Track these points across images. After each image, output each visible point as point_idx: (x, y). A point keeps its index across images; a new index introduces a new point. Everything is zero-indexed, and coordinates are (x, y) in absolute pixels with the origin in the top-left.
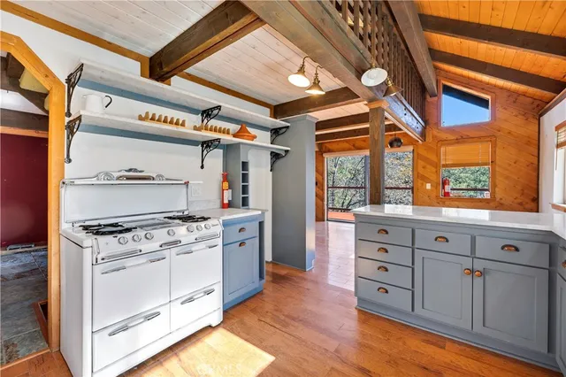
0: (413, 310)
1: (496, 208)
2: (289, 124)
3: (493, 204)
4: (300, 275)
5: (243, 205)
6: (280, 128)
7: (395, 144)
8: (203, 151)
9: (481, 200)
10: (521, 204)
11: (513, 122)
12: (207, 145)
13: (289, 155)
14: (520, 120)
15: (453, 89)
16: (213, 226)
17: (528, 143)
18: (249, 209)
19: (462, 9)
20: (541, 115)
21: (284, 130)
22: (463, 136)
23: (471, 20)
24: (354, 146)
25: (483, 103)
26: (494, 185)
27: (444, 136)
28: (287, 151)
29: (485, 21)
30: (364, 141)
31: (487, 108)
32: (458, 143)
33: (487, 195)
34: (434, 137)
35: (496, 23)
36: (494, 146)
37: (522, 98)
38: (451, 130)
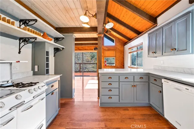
0: (119, 101)
1: (116, 68)
2: (64, 37)
3: (116, 67)
4: (71, 100)
5: (47, 73)
6: (59, 38)
7: (96, 49)
8: (20, 44)
9: (113, 66)
10: (121, 67)
11: (119, 47)
12: (25, 40)
13: (64, 50)
14: (120, 46)
15: (107, 35)
16: (42, 86)
17: (122, 52)
18: (49, 75)
19: (116, 14)
20: (124, 45)
21: (61, 39)
22: (109, 49)
23: (117, 18)
24: (78, 49)
25: (113, 41)
26: (116, 62)
27: (105, 48)
28: (63, 48)
29: (120, 19)
30: (82, 48)
31: (114, 42)
32: (108, 51)
33: (114, 65)
34: (103, 48)
35: (123, 20)
36: (116, 52)
37: (121, 41)
38: (107, 47)
